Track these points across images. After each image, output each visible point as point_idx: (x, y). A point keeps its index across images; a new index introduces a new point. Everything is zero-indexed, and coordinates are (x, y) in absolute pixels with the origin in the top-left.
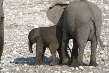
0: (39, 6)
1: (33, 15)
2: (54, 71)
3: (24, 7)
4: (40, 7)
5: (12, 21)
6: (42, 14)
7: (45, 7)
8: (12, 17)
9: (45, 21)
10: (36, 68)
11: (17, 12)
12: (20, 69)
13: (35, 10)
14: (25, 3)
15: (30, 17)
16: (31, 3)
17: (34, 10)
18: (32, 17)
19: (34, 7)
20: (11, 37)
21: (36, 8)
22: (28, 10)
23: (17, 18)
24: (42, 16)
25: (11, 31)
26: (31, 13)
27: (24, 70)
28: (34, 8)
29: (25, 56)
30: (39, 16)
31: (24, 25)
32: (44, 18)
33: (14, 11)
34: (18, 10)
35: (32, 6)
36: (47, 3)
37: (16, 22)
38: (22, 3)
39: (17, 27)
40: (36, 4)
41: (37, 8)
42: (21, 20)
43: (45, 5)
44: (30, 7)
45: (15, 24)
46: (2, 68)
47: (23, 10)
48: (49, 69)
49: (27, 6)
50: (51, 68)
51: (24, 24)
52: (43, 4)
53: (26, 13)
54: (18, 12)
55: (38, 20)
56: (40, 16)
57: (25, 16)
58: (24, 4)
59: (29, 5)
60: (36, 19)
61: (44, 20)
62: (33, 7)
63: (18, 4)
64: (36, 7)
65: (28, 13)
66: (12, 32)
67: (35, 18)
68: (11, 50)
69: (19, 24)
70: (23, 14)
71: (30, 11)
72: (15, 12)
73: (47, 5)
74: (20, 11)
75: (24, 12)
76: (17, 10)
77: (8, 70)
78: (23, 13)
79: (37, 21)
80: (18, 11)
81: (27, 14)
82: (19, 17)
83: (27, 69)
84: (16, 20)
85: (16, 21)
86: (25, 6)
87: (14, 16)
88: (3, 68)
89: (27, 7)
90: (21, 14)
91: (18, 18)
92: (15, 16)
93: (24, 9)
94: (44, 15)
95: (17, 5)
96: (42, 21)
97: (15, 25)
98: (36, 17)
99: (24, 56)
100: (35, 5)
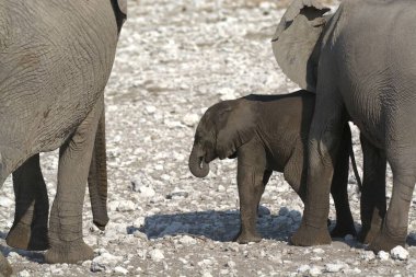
0: (241, 18)
1: (220, 50)
2: (296, 264)
3: (183, 20)
4: (247, 22)
5: (140, 73)
6: (252, 46)
7: (267, 21)
8: (140, 57)
9: (263, 76)
10: (229, 252)
11: (159, 38)
12: (166, 256)
13: (226, 32)
14: (189, 7)
15: (208, 59)
16: (212, 4)
17: (222, 33)
18: (215, 59)
19: (224, 20)
20: (134, 132)
21: (230, 25)
22: (199, 30)
23: (156, 61)
24: (251, 57)
25: (135, 112)
26: (210, 45)
27: (181, 259)
28: (220, 24)
29: (188, 205)
30: (241, 55)
31: (182, 89)
32: (260, 61)
33: (147, 34)
34: (160, 32)
35: (213, 16)
36: (273, 5)
37: (155, 78)
38: (179, 6)
39: (157, 95)
40: (230, 11)
41: (234, 23)
42: (172, 70)
43: (266, 14)
44: (208, 22)
45: (148, 86)
46: (97, 250)
47: (181, 32)
48: (277, 258)
49: (196, 15)
50: (285, 251)
51: (184, 86)
52: (257, 10)
53: (193, 43)
54: (161, 41)
55: (239, 68)
56: (247, 54)
57: (189, 57)
58: (184, 10)
59: (204, 13)
60: (229, 65)
61: (262, 72)
62: (218, 20)
63: (161, 8)
64: (230, 19)
65: (200, 45)
66: (139, 114)
67: (226, 62)
68: (134, 184)
69: (163, 86)
70: (181, 48)
71: (207, 36)
72: (151, 40)
73: (273, 12)
74: (168, 36)
75: (186, 40)
76: (156, 30)
77: (120, 258)
78: (179, 45)
79: (232, 74)
80: (163, 34)
81: (196, 48)
82: (165, 59)
83: (191, 257)
84: (154, 69)
85: (152, 72)
86: (187, 18)
87: (147, 53)
88: (102, 250)
89: (196, 20)
90: (172, 47)
91: (162, 62)
92: (151, 54)
93: (184, 29)
94: (261, 50)
95: (158, 11)
96: (252, 74)
97: (150, 90)
98: (229, 59)
99: (182, 205)
100: (224, 13)
